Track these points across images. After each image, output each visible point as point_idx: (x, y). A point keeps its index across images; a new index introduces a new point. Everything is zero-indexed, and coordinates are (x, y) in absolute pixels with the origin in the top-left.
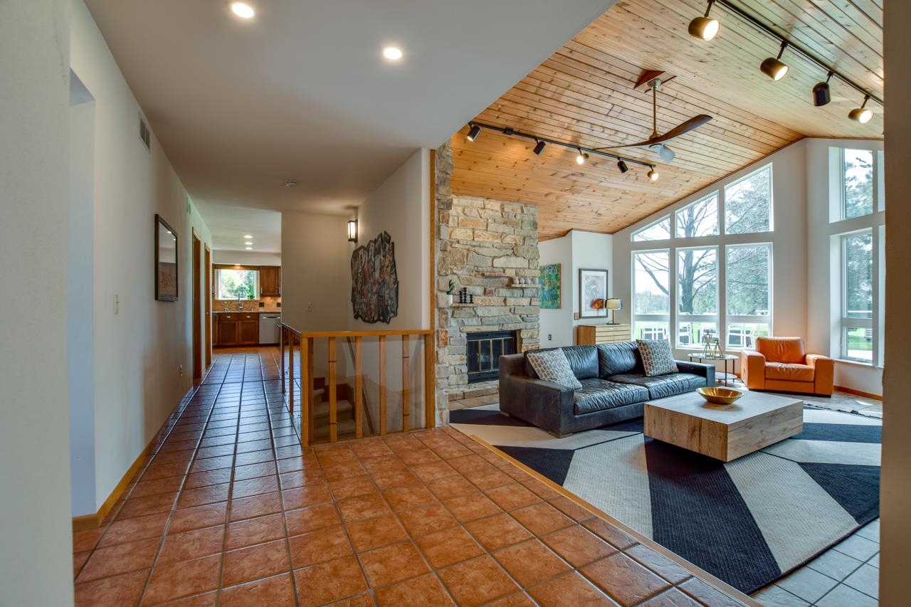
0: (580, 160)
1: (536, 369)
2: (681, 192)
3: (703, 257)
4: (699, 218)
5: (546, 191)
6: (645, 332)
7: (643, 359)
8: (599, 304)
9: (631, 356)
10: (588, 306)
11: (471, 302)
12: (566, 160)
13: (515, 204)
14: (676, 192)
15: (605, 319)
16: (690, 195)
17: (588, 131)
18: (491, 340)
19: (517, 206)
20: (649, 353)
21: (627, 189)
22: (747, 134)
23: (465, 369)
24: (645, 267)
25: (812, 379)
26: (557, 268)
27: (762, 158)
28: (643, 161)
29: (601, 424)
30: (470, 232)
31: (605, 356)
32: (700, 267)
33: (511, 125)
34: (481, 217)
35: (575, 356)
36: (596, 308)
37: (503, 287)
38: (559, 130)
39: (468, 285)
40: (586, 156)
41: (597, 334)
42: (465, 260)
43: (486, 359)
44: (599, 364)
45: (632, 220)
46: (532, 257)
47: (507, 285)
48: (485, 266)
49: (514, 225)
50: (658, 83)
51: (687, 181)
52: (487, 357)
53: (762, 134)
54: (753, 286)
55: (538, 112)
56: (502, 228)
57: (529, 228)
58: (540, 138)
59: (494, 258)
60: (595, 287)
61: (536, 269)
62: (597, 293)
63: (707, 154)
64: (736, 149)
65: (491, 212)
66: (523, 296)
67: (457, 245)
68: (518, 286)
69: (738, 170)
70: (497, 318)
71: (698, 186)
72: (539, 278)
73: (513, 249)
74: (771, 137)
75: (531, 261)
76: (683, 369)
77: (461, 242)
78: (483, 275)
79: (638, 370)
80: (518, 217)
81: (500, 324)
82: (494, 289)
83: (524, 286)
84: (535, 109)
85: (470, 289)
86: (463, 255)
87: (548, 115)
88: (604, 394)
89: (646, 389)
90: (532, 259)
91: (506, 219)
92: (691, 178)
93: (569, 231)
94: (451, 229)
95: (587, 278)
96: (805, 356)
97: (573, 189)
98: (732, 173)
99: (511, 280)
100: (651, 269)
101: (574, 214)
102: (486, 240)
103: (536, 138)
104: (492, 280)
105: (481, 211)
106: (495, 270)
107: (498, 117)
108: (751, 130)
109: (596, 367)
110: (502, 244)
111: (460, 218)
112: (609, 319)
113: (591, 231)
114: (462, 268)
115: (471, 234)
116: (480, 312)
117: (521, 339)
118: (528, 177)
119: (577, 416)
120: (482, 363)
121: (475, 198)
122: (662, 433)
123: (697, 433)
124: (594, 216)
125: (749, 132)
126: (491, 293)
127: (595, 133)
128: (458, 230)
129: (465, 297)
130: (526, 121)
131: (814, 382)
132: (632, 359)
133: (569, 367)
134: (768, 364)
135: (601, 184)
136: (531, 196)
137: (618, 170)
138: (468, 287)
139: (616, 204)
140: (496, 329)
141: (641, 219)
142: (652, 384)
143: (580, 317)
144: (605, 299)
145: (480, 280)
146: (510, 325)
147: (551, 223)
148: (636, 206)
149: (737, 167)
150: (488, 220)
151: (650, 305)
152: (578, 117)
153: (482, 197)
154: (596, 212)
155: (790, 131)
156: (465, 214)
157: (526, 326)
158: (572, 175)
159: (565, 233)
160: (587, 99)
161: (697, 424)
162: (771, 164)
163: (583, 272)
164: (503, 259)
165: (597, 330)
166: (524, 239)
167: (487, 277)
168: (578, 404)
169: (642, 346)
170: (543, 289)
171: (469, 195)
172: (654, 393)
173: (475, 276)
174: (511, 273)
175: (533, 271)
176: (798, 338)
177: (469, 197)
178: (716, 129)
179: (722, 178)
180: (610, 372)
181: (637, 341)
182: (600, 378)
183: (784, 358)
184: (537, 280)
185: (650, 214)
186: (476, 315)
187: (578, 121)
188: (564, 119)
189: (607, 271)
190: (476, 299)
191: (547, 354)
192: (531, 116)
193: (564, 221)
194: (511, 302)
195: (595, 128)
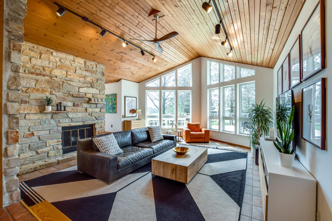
0: (124, 45)
1: (98, 146)
2: (164, 70)
3: (168, 96)
4: (167, 82)
5: (109, 59)
6: (150, 122)
7: (150, 135)
8: (133, 111)
9: (145, 134)
10: (128, 112)
11: (65, 110)
12: (118, 44)
13: (92, 62)
14: (162, 69)
15: (135, 117)
16: (166, 71)
17: (128, 32)
18: (78, 130)
19: (93, 63)
20: (153, 132)
21: (145, 64)
22: (185, 51)
23: (60, 147)
24: (150, 98)
25: (204, 137)
26: (115, 96)
27: (189, 61)
28: (151, 53)
29: (132, 171)
30: (64, 73)
31: (135, 135)
32: (167, 99)
33: (87, 16)
34: (72, 65)
35: (120, 137)
36: (132, 113)
37: (85, 103)
38: (114, 27)
39: (63, 101)
40: (127, 44)
41: (132, 124)
42: (61, 87)
43: (76, 139)
44: (132, 139)
45: (146, 78)
46: (102, 89)
47: (87, 102)
48: (74, 91)
49: (92, 72)
50: (158, 17)
51: (166, 65)
52: (76, 138)
53: (189, 52)
54: (182, 106)
55: (102, 13)
56: (84, 73)
57: (100, 75)
58: (104, 28)
59: (79, 88)
60: (131, 104)
61: (103, 95)
62: (132, 107)
63: (173, 55)
64: (182, 56)
65: (78, 64)
66: (96, 108)
67: (55, 78)
68: (93, 102)
69: (182, 64)
70: (81, 118)
71: (169, 68)
72: (105, 99)
73: (91, 84)
74: (192, 54)
75: (101, 91)
76: (166, 138)
77: (58, 77)
78: (72, 96)
79: (148, 140)
80: (94, 69)
81: (83, 122)
82: (79, 104)
83: (97, 102)
84: (100, 11)
85: (64, 103)
86: (60, 84)
87: (108, 16)
88: (133, 155)
89: (152, 150)
90: (102, 90)
91: (87, 69)
92: (167, 64)
93: (120, 79)
94: (52, 69)
95: (128, 100)
96: (201, 129)
97: (121, 60)
98: (180, 65)
99: (90, 99)
100: (152, 99)
101: (123, 72)
102: (75, 78)
103: (102, 28)
104: (78, 99)
105: (72, 62)
106: (80, 94)
107: (78, 8)
108: (187, 50)
109: (130, 141)
110: (85, 81)
111: (58, 64)
112: (137, 117)
113: (130, 81)
114: (59, 91)
115: (65, 73)
116: (71, 115)
117: (96, 128)
118: (99, 49)
119: (119, 170)
120: (72, 142)
121: (68, 55)
122: (160, 172)
123: (175, 171)
124: (131, 74)
125: (186, 50)
126: (78, 105)
127: (131, 34)
128: (56, 70)
129: (61, 107)
130: (95, 16)
131: (204, 138)
132: (146, 135)
133: (116, 143)
134: (191, 133)
135: (134, 60)
136: (101, 59)
137: (141, 55)
138: (62, 102)
139: (140, 70)
140: (81, 124)
141: (149, 78)
142: (155, 147)
143: (125, 117)
144: (135, 109)
145: (71, 98)
146: (89, 122)
147: (111, 75)
148: (148, 72)
149: (181, 63)
150: (76, 68)
151: (151, 111)
152: (123, 23)
153: (73, 55)
154: (132, 72)
155: (197, 53)
156: (61, 62)
157: (98, 122)
158: (121, 52)
159: (119, 80)
160: (128, 15)
161: (175, 167)
162: (191, 64)
163: (127, 98)
164: (85, 89)
165: (132, 122)
166: (97, 80)
167: (75, 97)
168: (120, 164)
169: (150, 129)
170: (109, 104)
171: (64, 52)
172: (155, 151)
173: (68, 96)
174: (89, 96)
175: (102, 95)
176: (199, 123)
177: (64, 53)
178: (176, 46)
179: (177, 66)
180: (137, 142)
181: (148, 127)
182: (132, 145)
183: (195, 130)
184: (104, 100)
185: (153, 77)
186: (68, 117)
187: (123, 25)
188: (116, 22)
189: (136, 98)
190: (67, 109)
191: (104, 137)
192: (98, 14)
193: (118, 74)
194: (90, 110)
195: (131, 31)
